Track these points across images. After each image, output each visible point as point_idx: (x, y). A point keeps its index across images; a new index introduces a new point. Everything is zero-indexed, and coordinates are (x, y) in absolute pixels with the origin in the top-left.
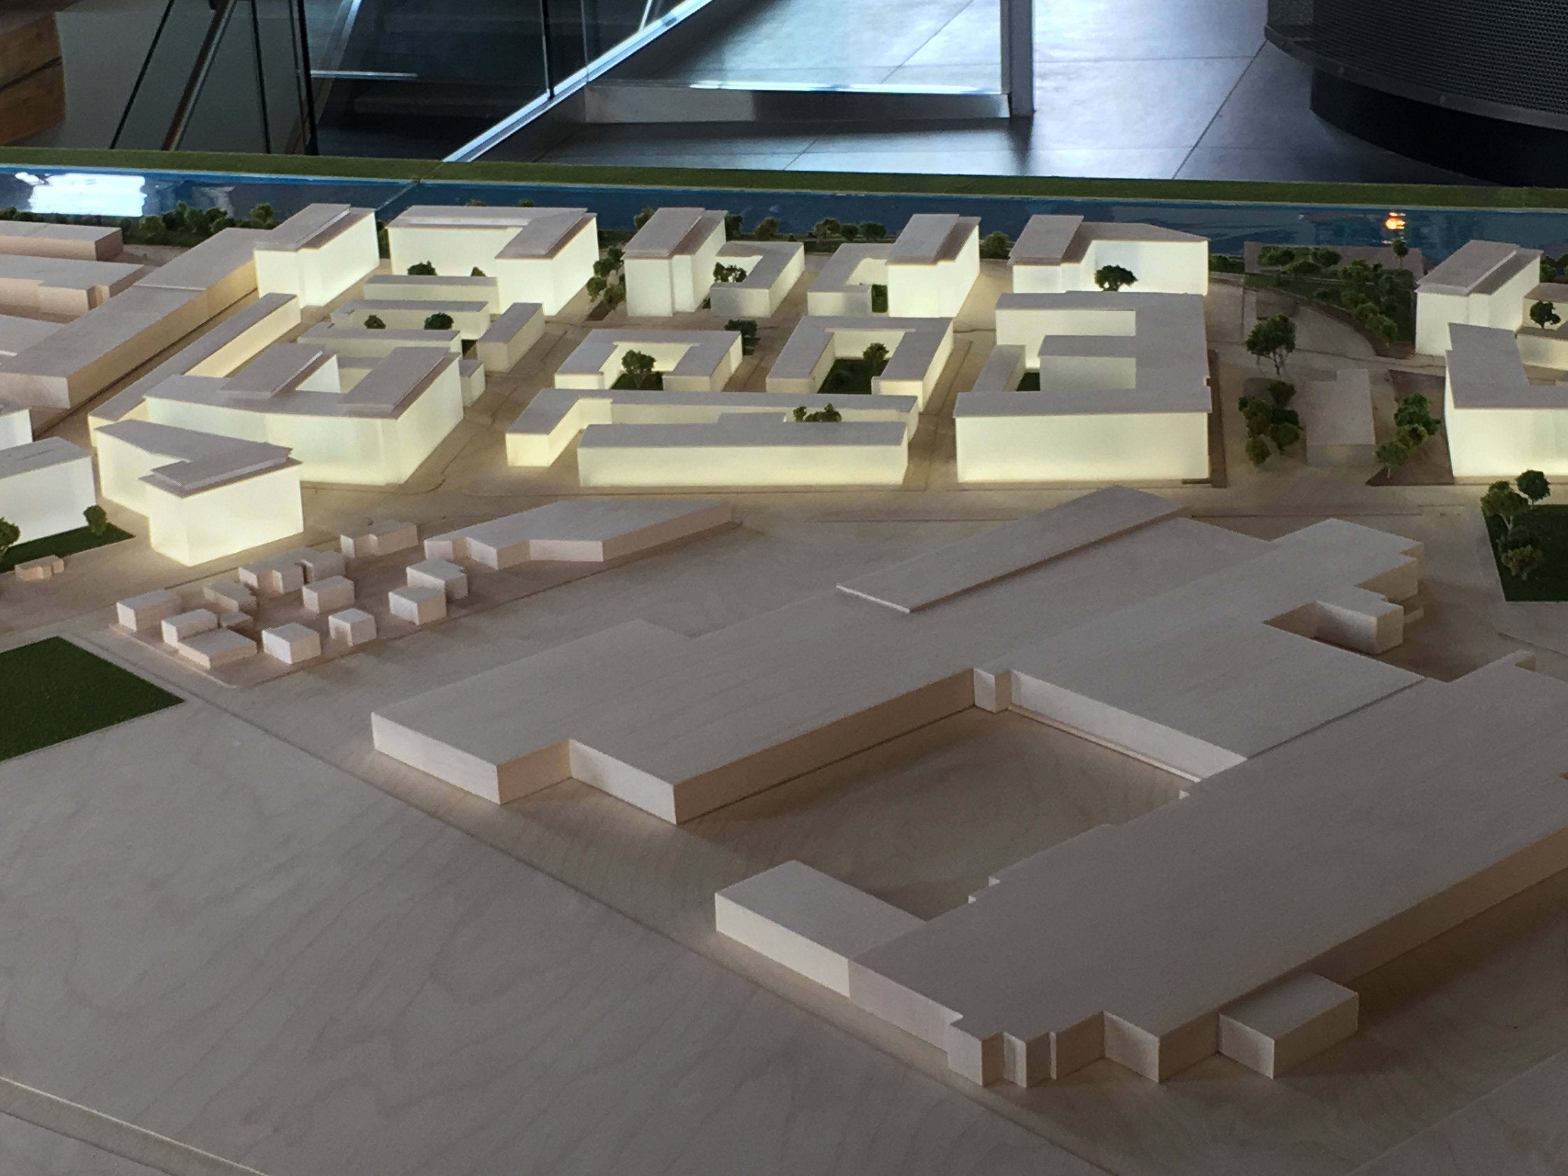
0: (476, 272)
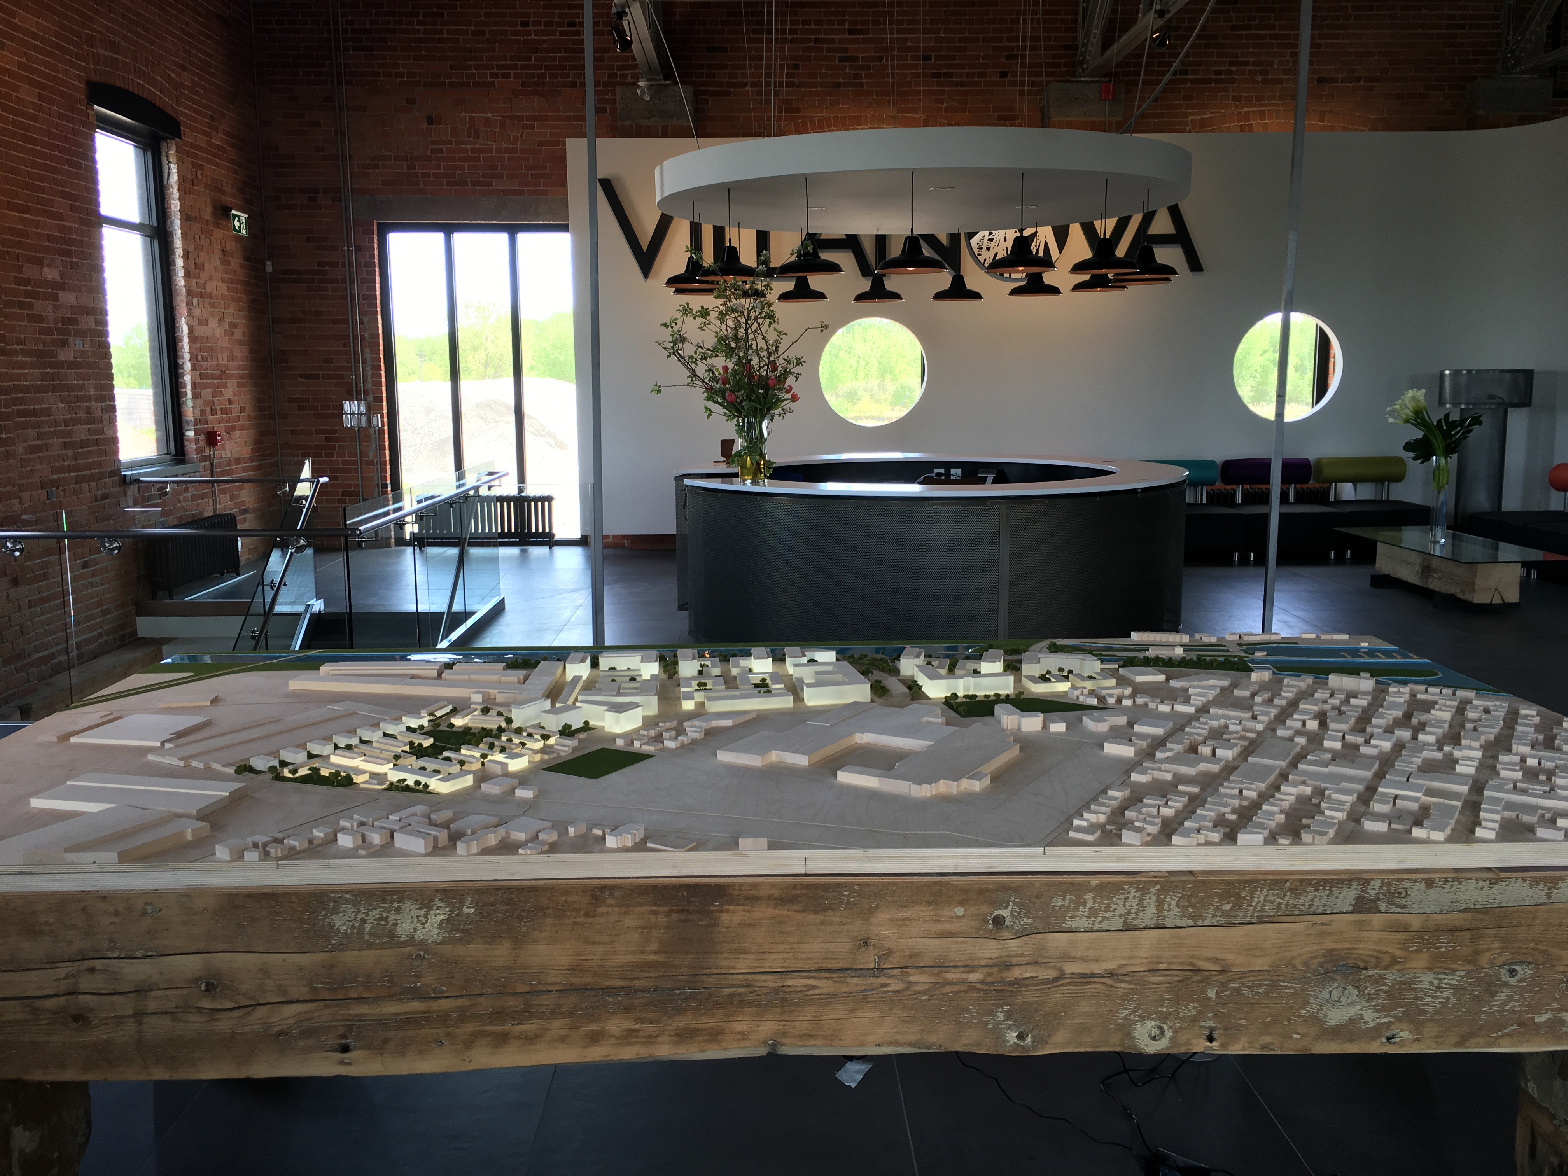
0: (629, 669)
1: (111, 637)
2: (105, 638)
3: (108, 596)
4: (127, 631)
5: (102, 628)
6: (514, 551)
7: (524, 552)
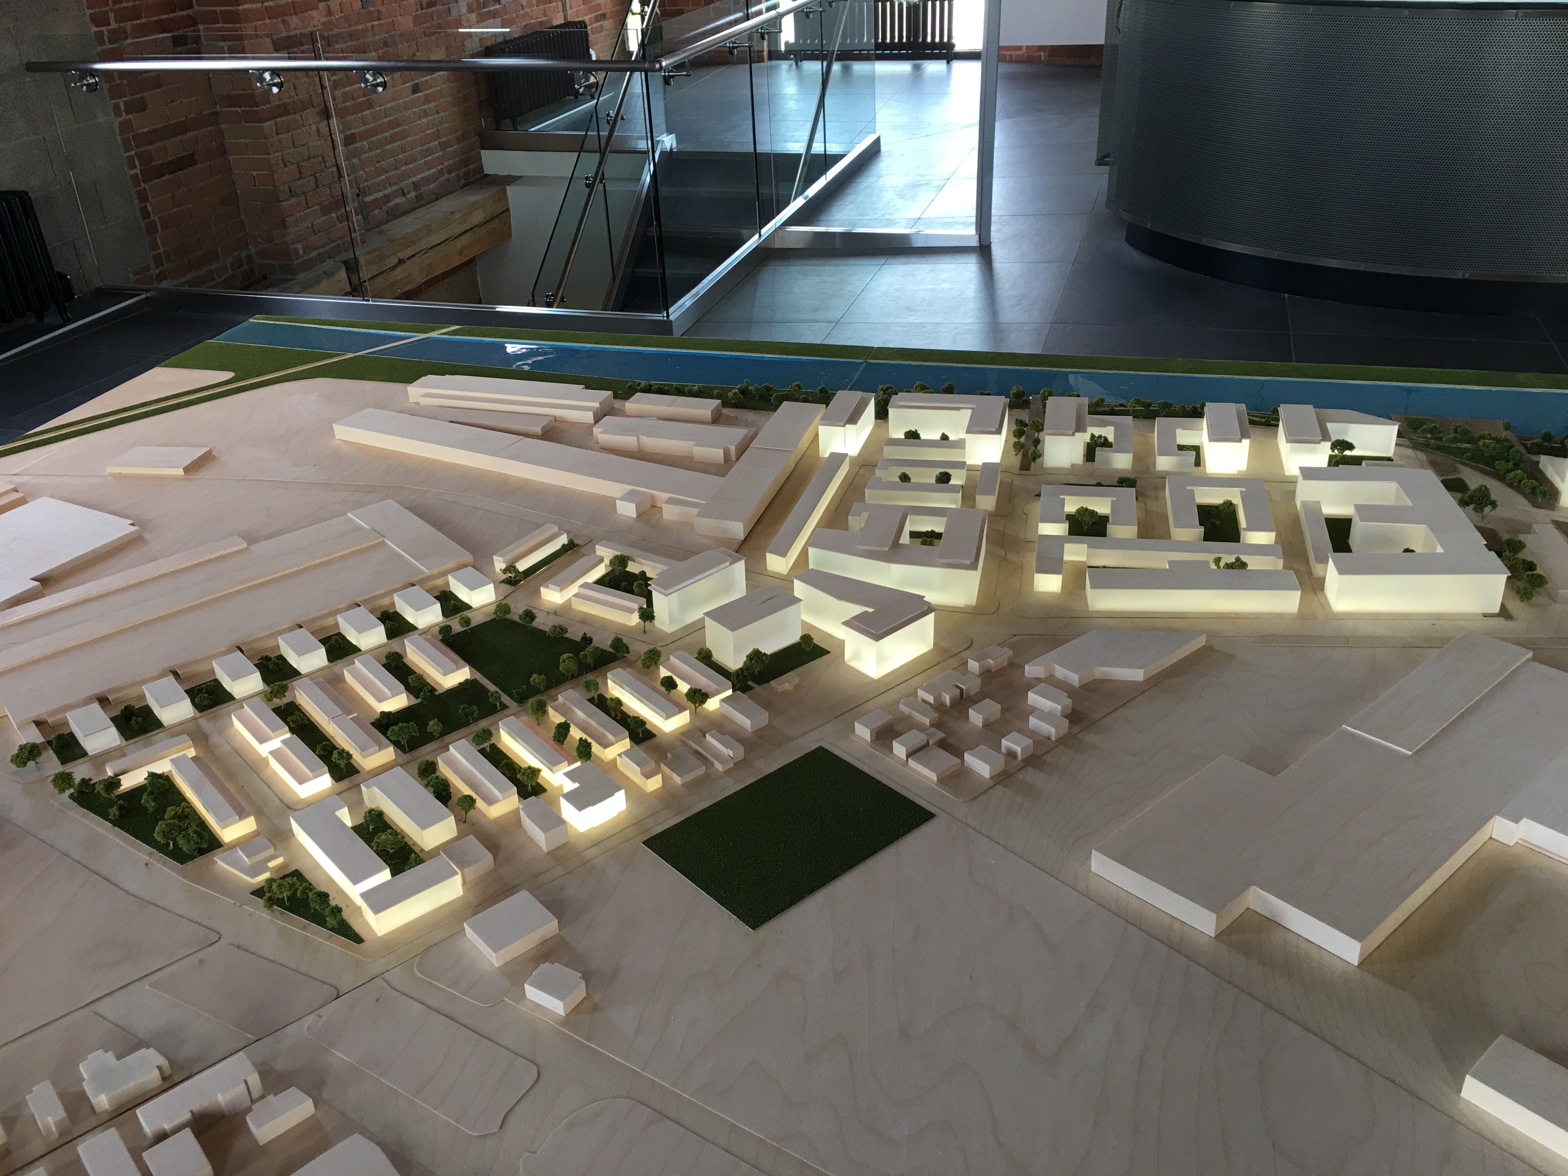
0: (944, 437)
1: (453, 174)
2: (446, 176)
3: (445, 125)
4: (472, 167)
5: (442, 164)
6: (904, 67)
7: (917, 68)
